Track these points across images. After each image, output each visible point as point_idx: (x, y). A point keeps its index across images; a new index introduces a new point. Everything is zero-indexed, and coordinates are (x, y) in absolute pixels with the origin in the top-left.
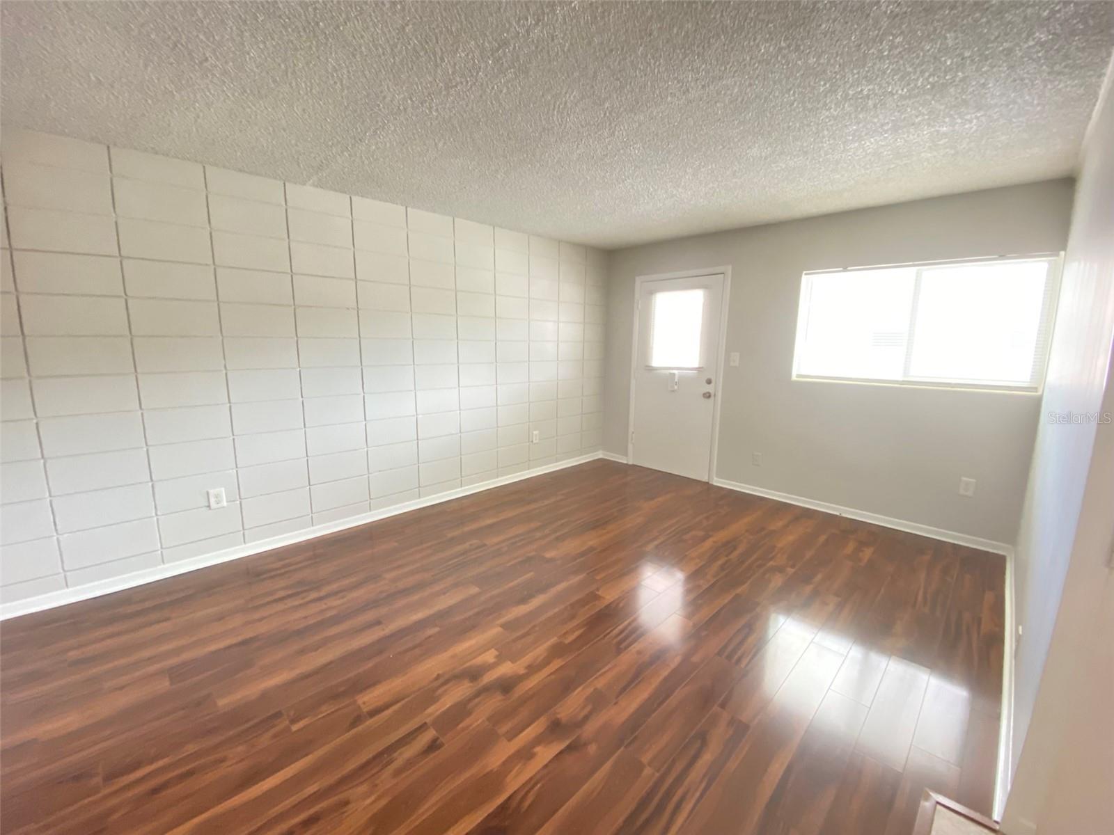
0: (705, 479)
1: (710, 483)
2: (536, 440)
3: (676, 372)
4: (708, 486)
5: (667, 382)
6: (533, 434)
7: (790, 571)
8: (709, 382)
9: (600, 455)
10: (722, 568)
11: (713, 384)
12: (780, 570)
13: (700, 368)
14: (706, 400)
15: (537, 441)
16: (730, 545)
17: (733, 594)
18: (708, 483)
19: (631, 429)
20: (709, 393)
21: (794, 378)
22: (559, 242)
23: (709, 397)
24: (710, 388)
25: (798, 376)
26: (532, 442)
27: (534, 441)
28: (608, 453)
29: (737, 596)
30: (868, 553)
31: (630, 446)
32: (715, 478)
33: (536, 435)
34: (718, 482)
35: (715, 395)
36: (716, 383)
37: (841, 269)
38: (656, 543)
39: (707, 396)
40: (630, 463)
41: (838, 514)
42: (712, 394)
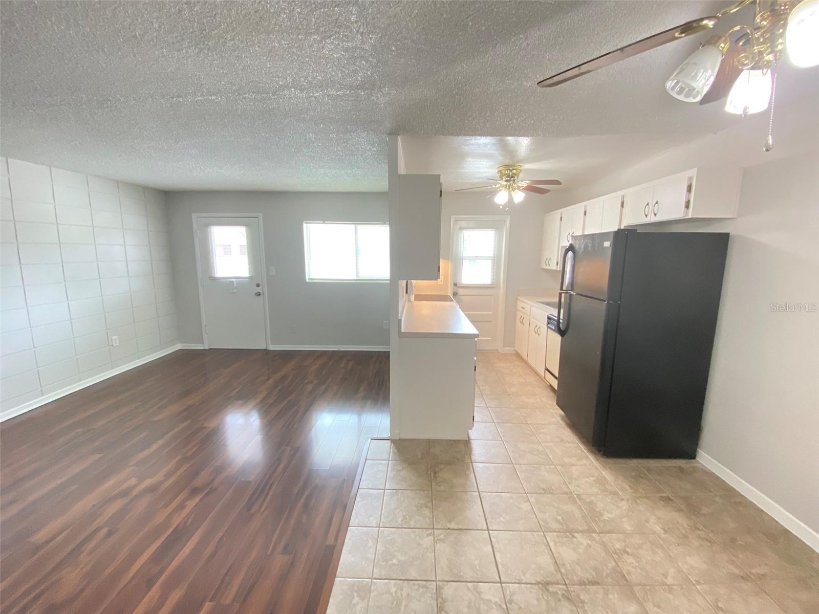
0: (264, 347)
1: (268, 349)
2: (116, 343)
3: (234, 280)
4: (266, 352)
5: (229, 287)
6: (112, 339)
7: (315, 382)
8: (258, 285)
9: (179, 347)
10: (280, 390)
11: (261, 287)
12: (311, 382)
13: (250, 277)
14: (258, 297)
15: (118, 344)
16: (284, 378)
17: (288, 400)
18: (266, 350)
19: (204, 323)
20: (259, 292)
21: (307, 281)
22: (117, 183)
23: (260, 295)
24: (259, 290)
25: (309, 279)
26: (112, 345)
27: (115, 345)
28: (185, 344)
29: (290, 400)
30: (351, 364)
31: (205, 336)
32: (271, 346)
33: (115, 339)
34: (272, 347)
35: (263, 294)
36: (262, 285)
37: (322, 222)
38: (237, 390)
39: (258, 294)
40: (207, 348)
41: (337, 350)
42: (262, 294)
